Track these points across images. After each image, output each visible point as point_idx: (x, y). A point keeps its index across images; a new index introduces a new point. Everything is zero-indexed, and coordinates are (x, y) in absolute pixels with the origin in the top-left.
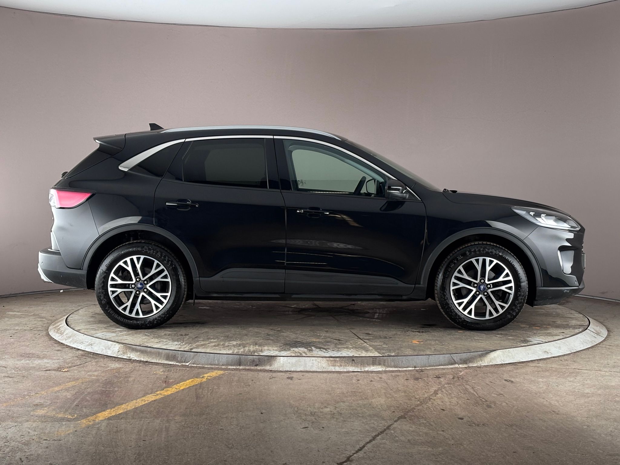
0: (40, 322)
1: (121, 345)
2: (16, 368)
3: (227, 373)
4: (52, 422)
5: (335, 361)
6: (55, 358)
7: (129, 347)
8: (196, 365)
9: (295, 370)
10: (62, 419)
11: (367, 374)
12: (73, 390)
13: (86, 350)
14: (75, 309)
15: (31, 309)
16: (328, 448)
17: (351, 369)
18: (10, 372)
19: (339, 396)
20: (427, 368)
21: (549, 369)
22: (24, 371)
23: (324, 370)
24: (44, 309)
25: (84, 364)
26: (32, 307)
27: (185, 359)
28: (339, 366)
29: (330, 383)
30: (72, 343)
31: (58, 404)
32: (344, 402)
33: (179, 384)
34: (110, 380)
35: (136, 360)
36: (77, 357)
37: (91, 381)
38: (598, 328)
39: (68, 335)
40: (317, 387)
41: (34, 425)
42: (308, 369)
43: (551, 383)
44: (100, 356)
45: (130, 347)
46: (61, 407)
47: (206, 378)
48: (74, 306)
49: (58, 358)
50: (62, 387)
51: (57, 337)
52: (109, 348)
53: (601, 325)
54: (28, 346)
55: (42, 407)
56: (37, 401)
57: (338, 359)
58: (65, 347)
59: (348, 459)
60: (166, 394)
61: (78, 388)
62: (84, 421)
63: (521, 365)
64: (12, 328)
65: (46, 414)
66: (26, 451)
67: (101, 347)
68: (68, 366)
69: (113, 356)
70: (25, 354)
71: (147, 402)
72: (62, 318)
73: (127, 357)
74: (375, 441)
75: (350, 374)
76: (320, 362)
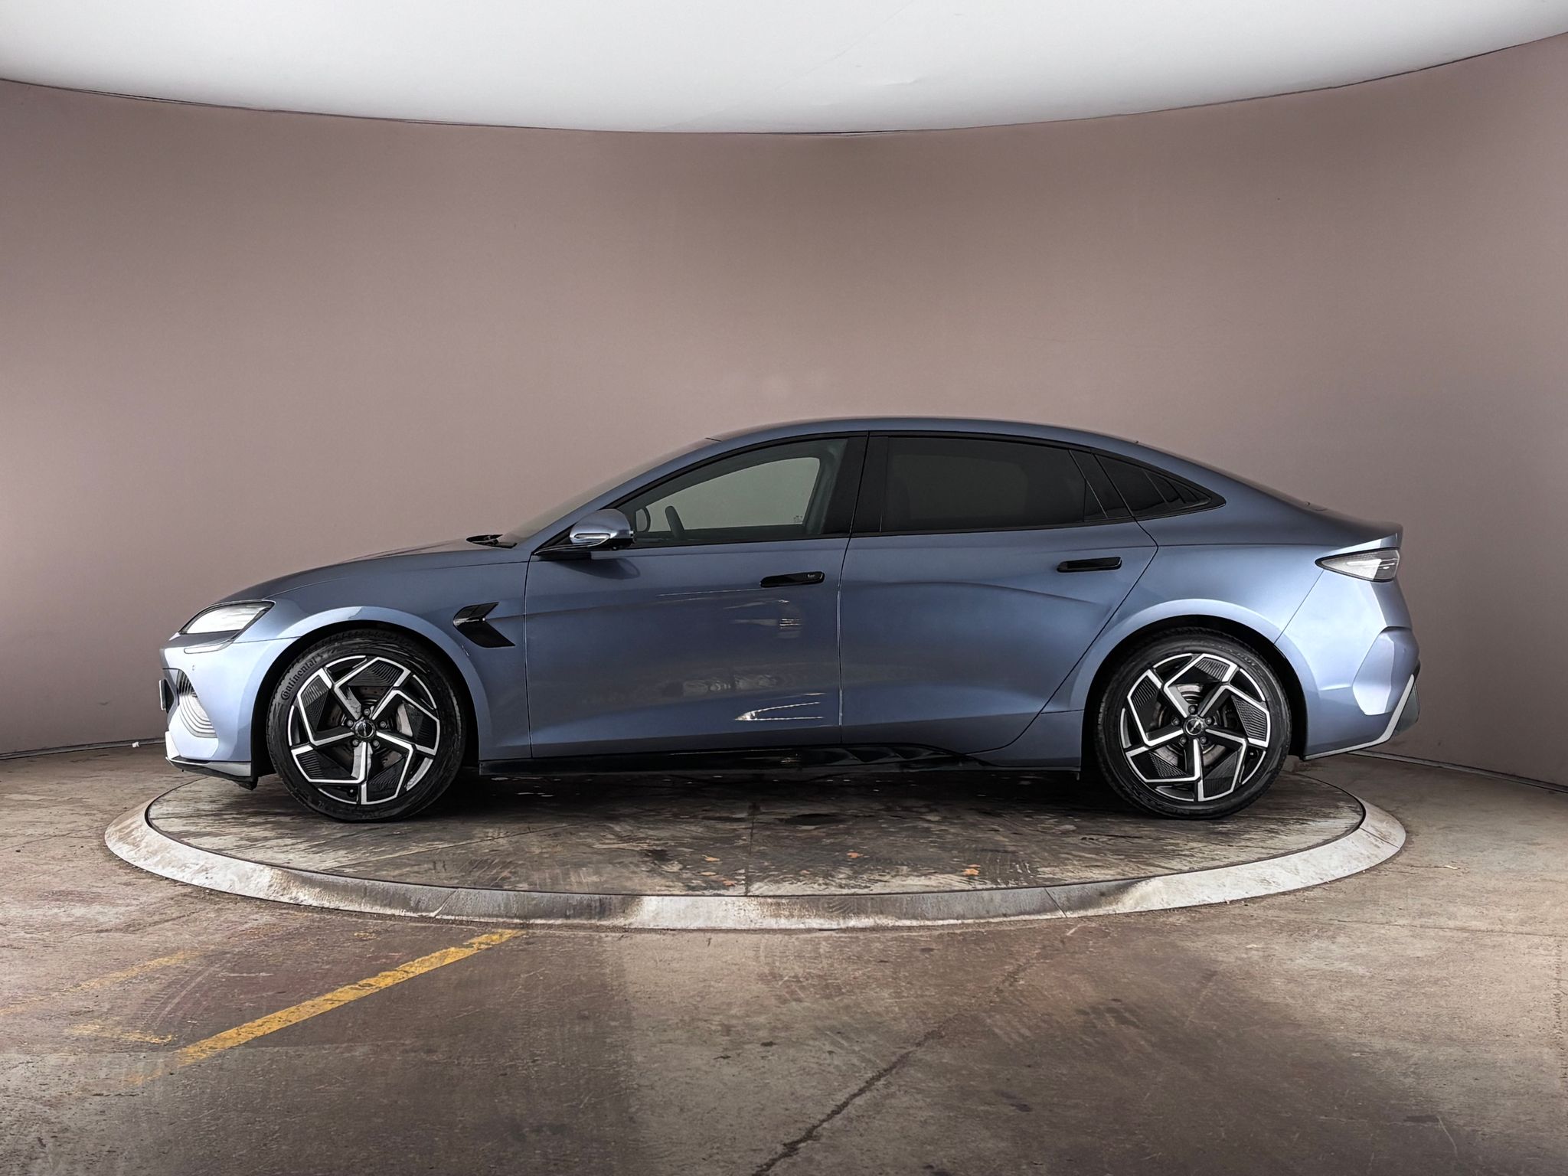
0: (87, 817)
1: (276, 871)
2: (28, 927)
3: (527, 934)
4: (114, 1052)
5: (778, 904)
6: (120, 902)
7: (296, 875)
8: (453, 918)
9: (684, 927)
10: (137, 1046)
11: (854, 935)
12: (162, 977)
13: (195, 882)
14: (169, 787)
15: (64, 788)
16: (763, 1109)
17: (815, 923)
18: (16, 935)
19: (788, 987)
20: (993, 920)
21: (1273, 920)
22: (47, 933)
23: (752, 926)
24: (94, 788)
25: (188, 915)
26: (65, 781)
27: (428, 905)
28: (787, 917)
29: (766, 957)
30: (160, 867)
31: (126, 1011)
32: (799, 1000)
33: (413, 961)
34: (251, 953)
35: (310, 906)
36: (172, 899)
37: (205, 957)
38: (1384, 824)
39: (152, 848)
40: (737, 967)
41: (72, 1059)
42: (715, 924)
43: (1276, 953)
44: (227, 896)
45: (297, 877)
46: (136, 1018)
47: (475, 947)
48: (165, 778)
49: (128, 901)
50: (135, 970)
51: (124, 852)
52: (248, 878)
53: (1391, 819)
54: (55, 875)
55: (92, 1018)
56: (77, 1005)
57: (784, 901)
58: (143, 875)
59: (810, 1135)
60: (383, 985)
61: (176, 972)
62: (191, 1049)
63: (1209, 913)
64: (20, 832)
65: (100, 1034)
66: (53, 1120)
67: (230, 876)
68: (150, 920)
69: (257, 897)
70: (48, 892)
71: (337, 1005)
72: (136, 809)
73: (291, 899)
74: (871, 1090)
75: (814, 935)
76: (742, 907)
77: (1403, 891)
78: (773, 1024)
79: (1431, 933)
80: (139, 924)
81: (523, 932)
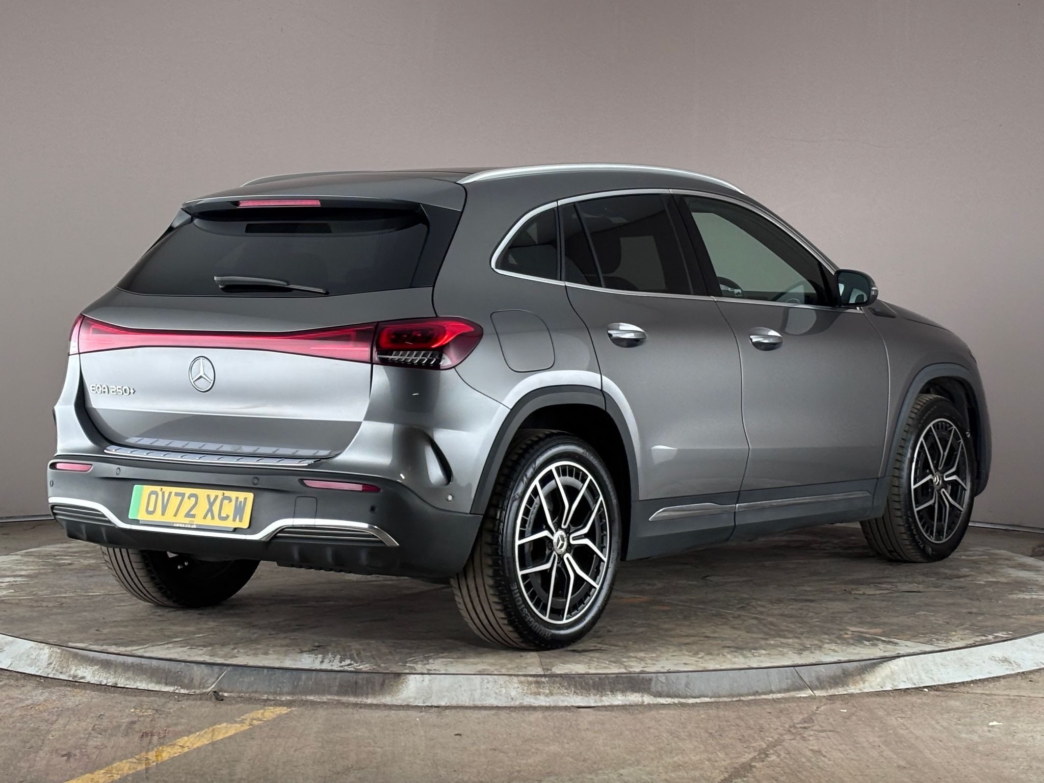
1: (57, 650)
5: (537, 682)
7: (74, 653)
8: (225, 695)
9: (448, 704)
11: (609, 712)
17: (574, 700)
19: (548, 762)
20: (742, 698)
21: (1015, 699)
23: (512, 704)
27: (200, 679)
28: (547, 696)
33: (188, 736)
35: (88, 683)
42: (479, 703)
43: (1018, 731)
44: (8, 673)
45: (75, 656)
47: (247, 722)
52: (27, 657)
57: (543, 679)
60: (159, 758)
69: (37, 674)
71: (117, 777)
73: (70, 676)
75: (573, 713)
76: (503, 685)
81: (293, 709)
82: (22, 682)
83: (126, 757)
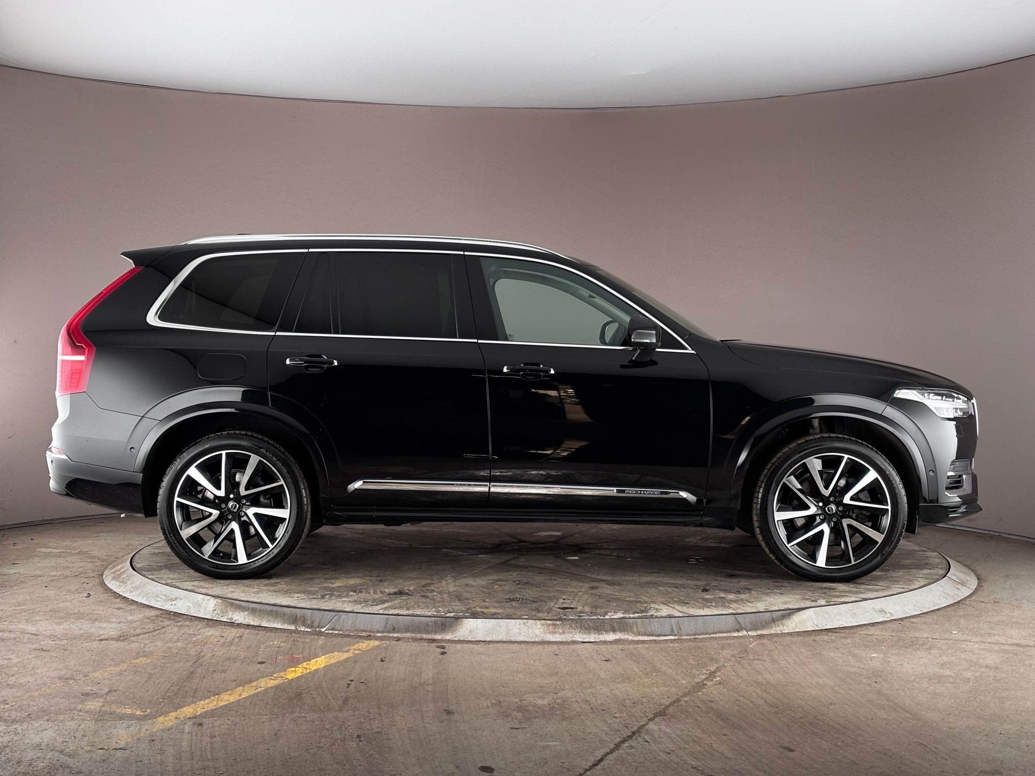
0: (91, 564)
1: (218, 600)
2: (53, 637)
3: (386, 644)
4: (112, 721)
5: (553, 624)
6: (113, 620)
8: (336, 632)
9: (491, 640)
10: (127, 716)
11: (604, 646)
12: (143, 670)
13: (163, 607)
14: (146, 543)
15: (75, 544)
16: (546, 763)
17: (579, 637)
18: (45, 642)
20: (698, 637)
21: (889, 638)
22: (65, 641)
23: (537, 640)
24: (96, 544)
25: (159, 629)
26: (76, 540)
27: (320, 622)
28: (560, 634)
30: (141, 597)
31: (119, 693)
33: (310, 661)
35: (241, 623)
36: (149, 618)
37: (171, 657)
38: (963, 574)
39: (134, 584)
40: (528, 666)
41: (84, 726)
42: (513, 639)
43: (891, 660)
44: (185, 617)
45: (232, 604)
46: (126, 698)
47: (352, 651)
48: (143, 538)
49: (119, 620)
50: (124, 666)
51: (117, 587)
52: (199, 605)
53: (968, 571)
54: (71, 601)
55: (95, 698)
56: (88, 689)
57: (558, 623)
58: (129, 602)
60: (290, 677)
61: (152, 668)
62: (163, 719)
63: (846, 633)
64: (46, 573)
65: (103, 709)
66: (71, 765)
67: (188, 604)
68: (135, 633)
69: (205, 617)
70: (66, 614)
71: (260, 690)
72: (124, 558)
73: (228, 619)
74: (618, 750)
75: (579, 646)
76: (530, 626)
77: (976, 619)
78: (552, 706)
79: (996, 648)
80: (127, 635)
81: (384, 642)
82: (196, 622)
83: (267, 676)
